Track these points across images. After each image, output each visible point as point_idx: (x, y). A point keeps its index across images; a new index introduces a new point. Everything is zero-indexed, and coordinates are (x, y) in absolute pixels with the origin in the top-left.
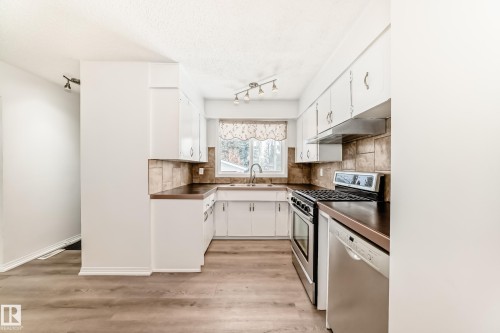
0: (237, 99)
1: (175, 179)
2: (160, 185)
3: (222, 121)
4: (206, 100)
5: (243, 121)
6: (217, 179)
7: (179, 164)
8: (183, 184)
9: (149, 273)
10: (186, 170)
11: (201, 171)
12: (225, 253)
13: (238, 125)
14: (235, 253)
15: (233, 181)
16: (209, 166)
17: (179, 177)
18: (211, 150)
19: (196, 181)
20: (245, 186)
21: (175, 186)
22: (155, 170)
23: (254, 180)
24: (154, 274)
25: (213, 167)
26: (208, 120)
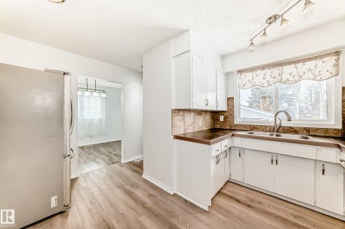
0: (252, 44)
1: (196, 124)
2: (182, 128)
3: (240, 72)
4: (223, 57)
5: (263, 67)
6: (236, 125)
7: (200, 112)
8: (205, 128)
9: (172, 193)
10: (208, 117)
11: (222, 118)
12: (238, 201)
13: (258, 72)
14: (249, 206)
15: (253, 128)
16: (229, 114)
17: (201, 123)
18: (230, 100)
19: (218, 126)
20: (267, 135)
21: (196, 130)
22: (178, 118)
23: (279, 130)
24: (175, 195)
25: (232, 115)
26: (228, 74)
